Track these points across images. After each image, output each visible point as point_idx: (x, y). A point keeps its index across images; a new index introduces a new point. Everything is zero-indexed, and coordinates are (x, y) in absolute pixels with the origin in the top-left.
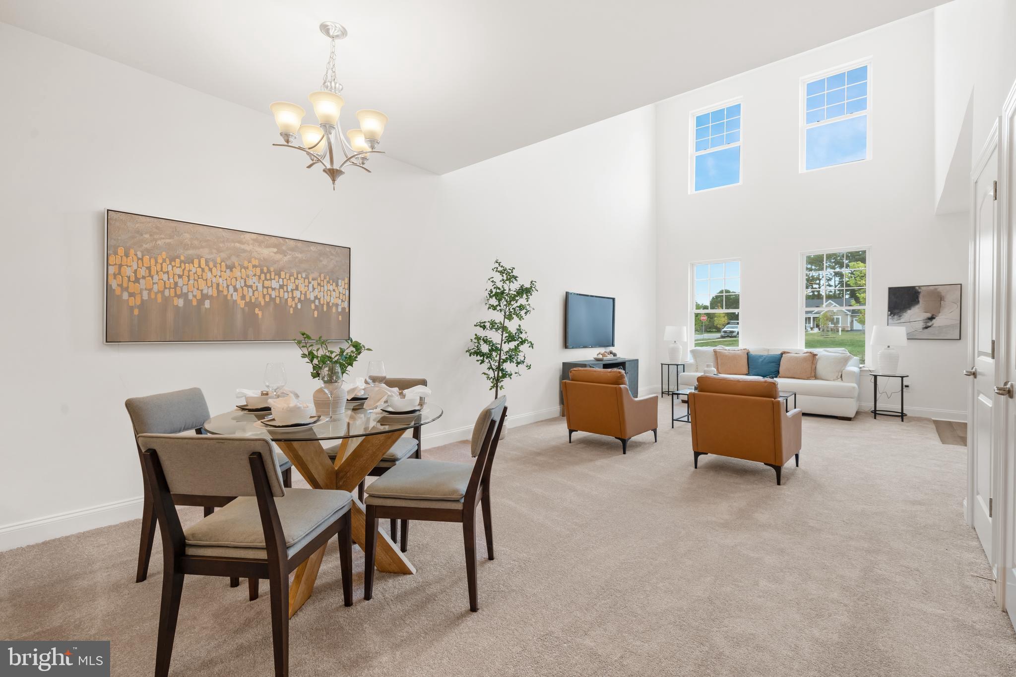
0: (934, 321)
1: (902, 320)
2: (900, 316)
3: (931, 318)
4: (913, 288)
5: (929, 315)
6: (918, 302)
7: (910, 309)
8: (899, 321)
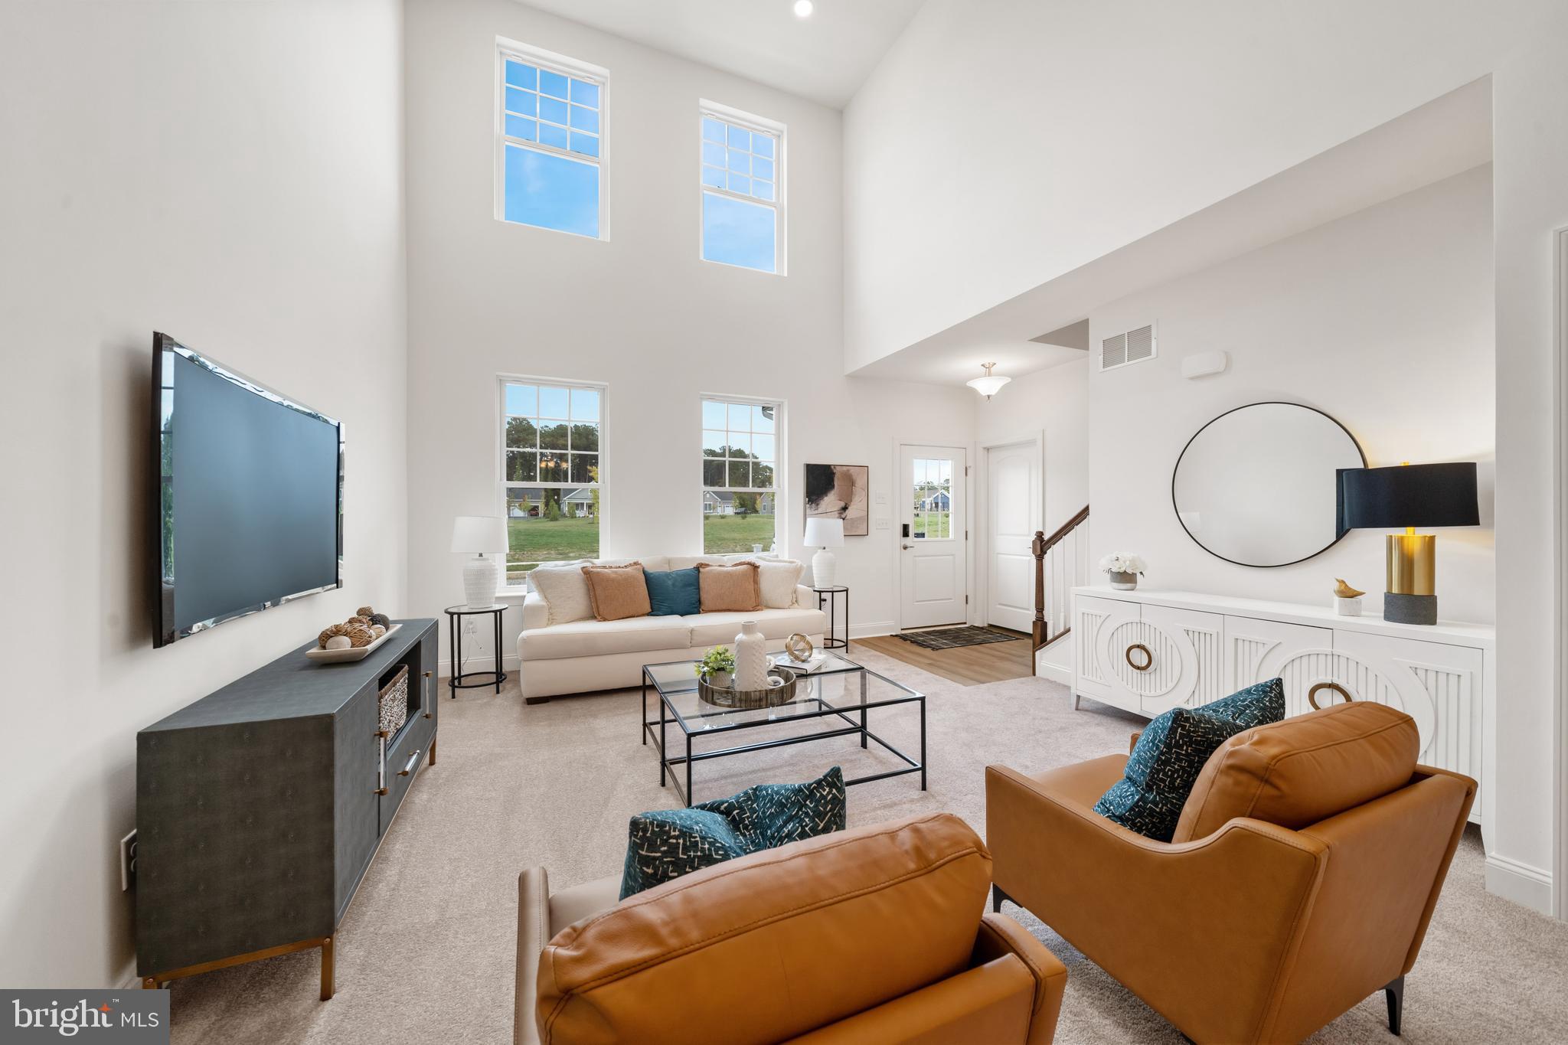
0: (847, 511)
1: (820, 511)
2: (817, 505)
3: (845, 509)
4: (828, 467)
5: (842, 504)
6: (833, 487)
7: (827, 496)
8: (816, 512)
